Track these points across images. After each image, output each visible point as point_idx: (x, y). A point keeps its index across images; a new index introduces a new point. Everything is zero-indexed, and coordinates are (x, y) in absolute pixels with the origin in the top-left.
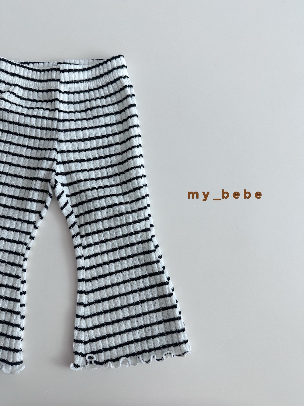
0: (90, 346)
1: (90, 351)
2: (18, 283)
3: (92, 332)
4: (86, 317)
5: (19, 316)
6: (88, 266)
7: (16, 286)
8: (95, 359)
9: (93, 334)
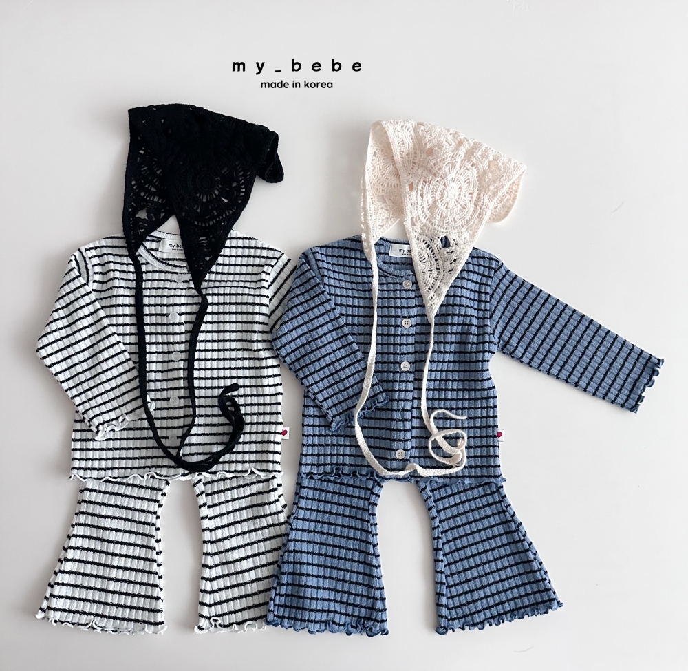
0: (215, 609)
1: (214, 615)
2: (153, 543)
3: (217, 594)
4: (211, 580)
5: (157, 577)
6: (213, 527)
7: (151, 546)
8: (219, 622)
9: (218, 597)
